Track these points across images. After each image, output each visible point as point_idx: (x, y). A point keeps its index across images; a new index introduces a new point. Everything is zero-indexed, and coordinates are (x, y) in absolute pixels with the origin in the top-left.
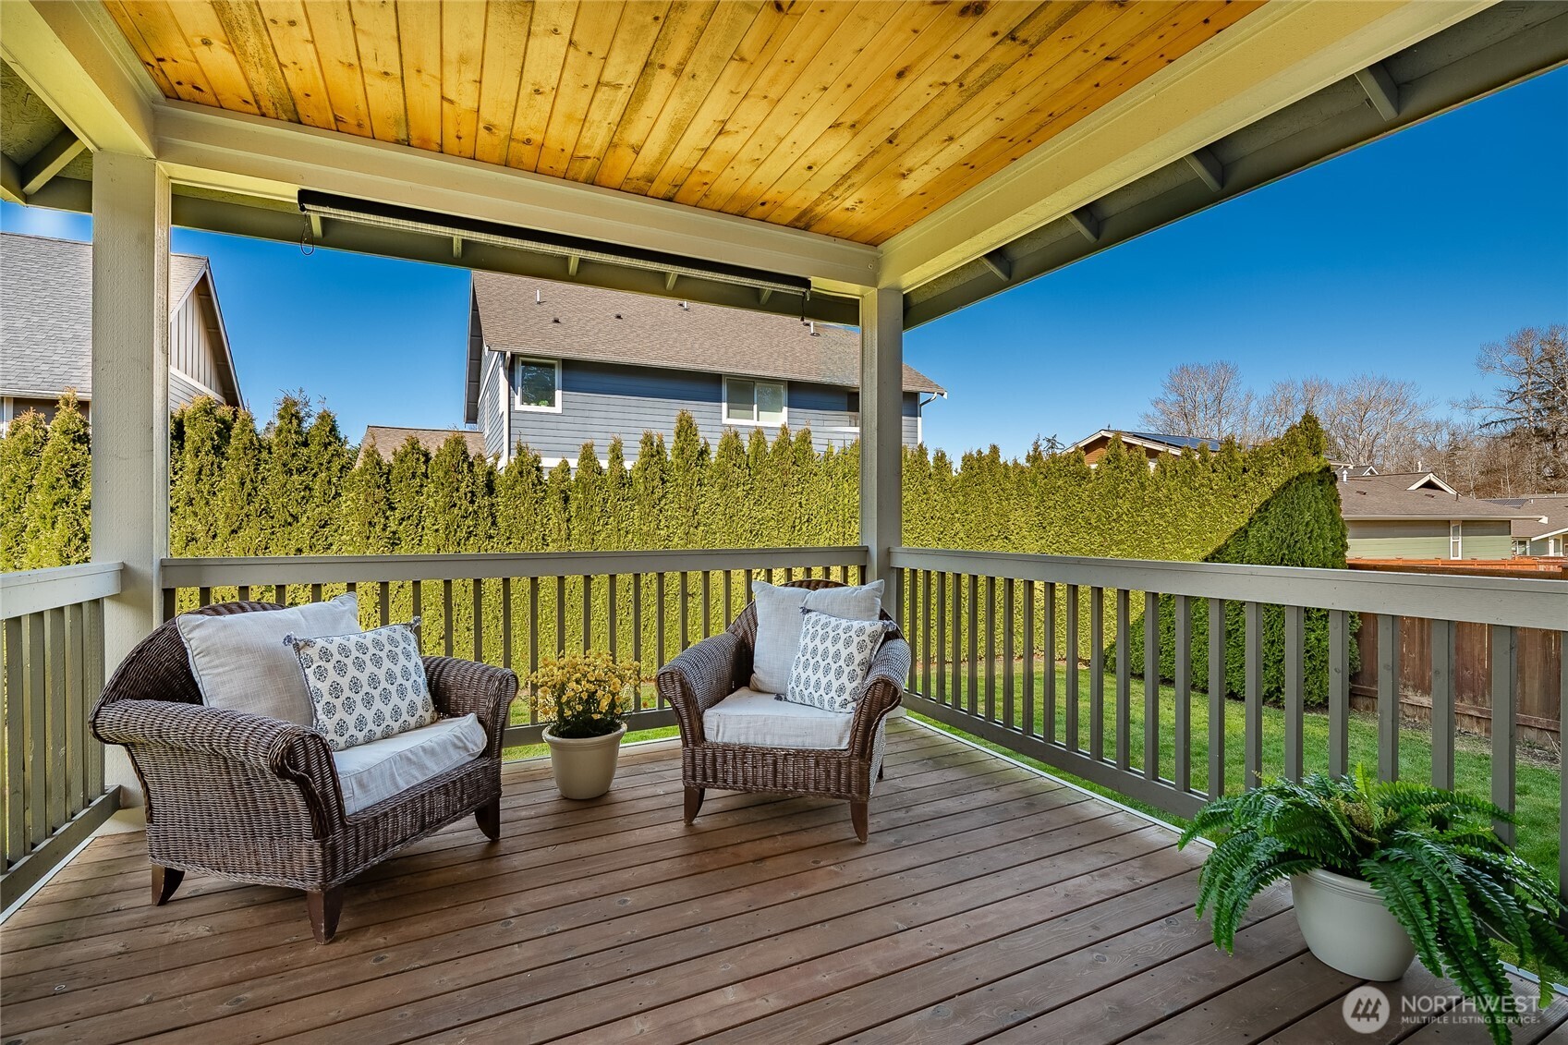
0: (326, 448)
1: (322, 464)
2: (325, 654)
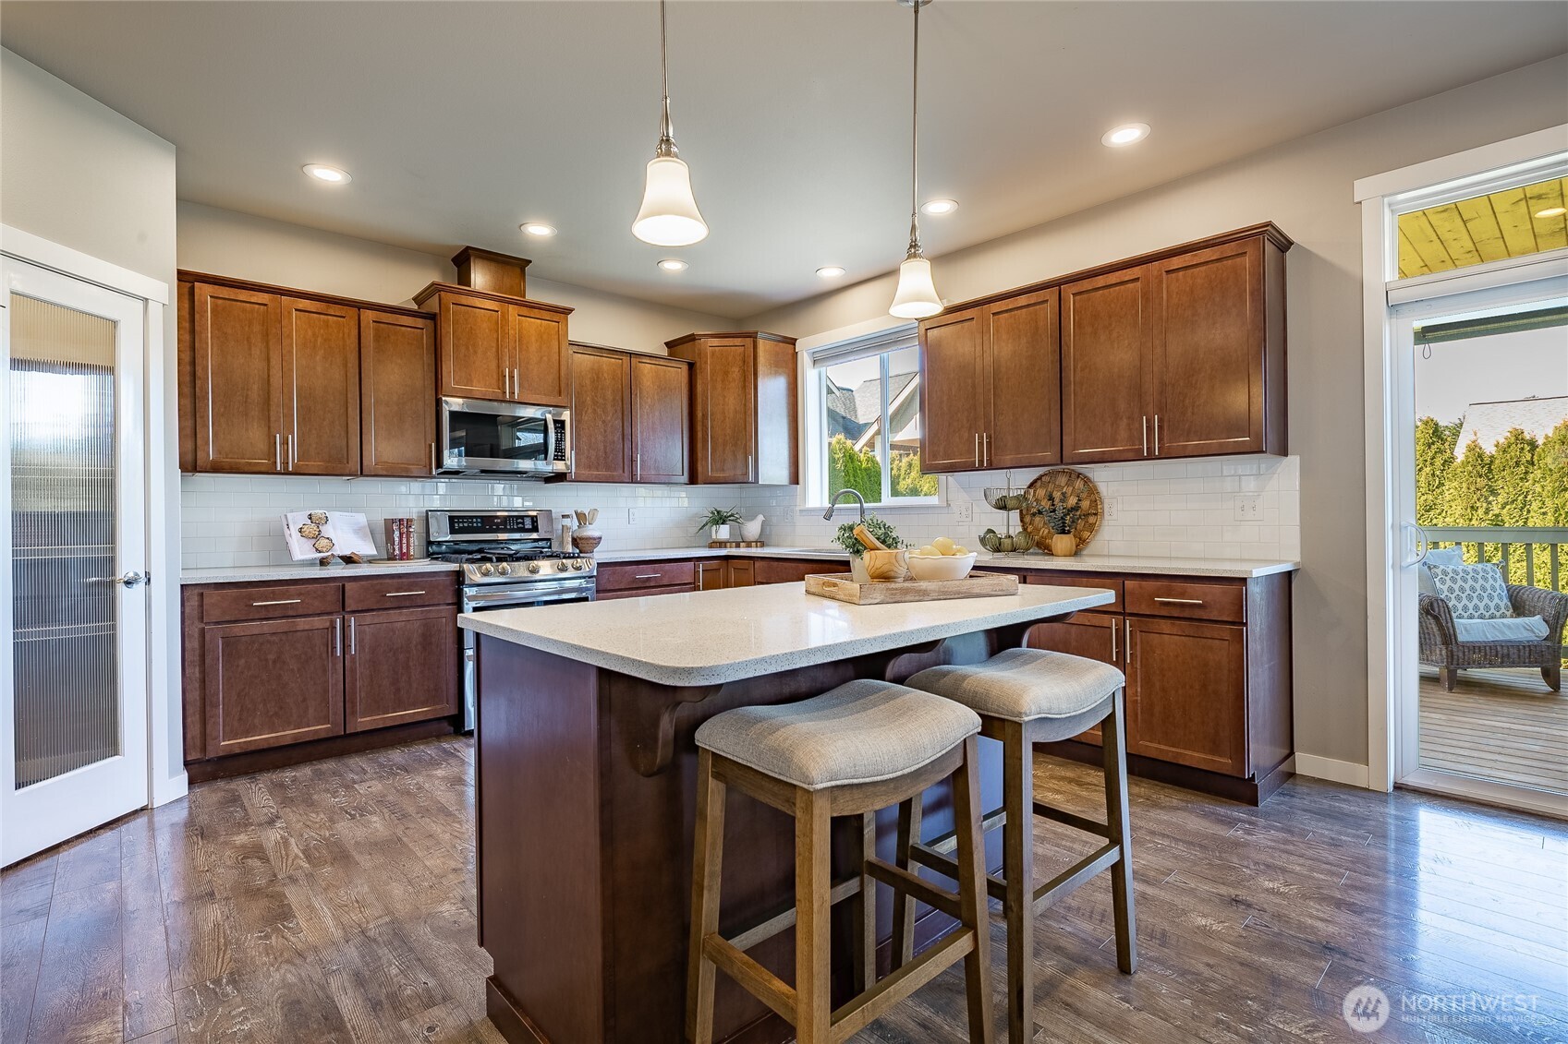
0: (1430, 448)
1: (1426, 461)
2: (1445, 573)
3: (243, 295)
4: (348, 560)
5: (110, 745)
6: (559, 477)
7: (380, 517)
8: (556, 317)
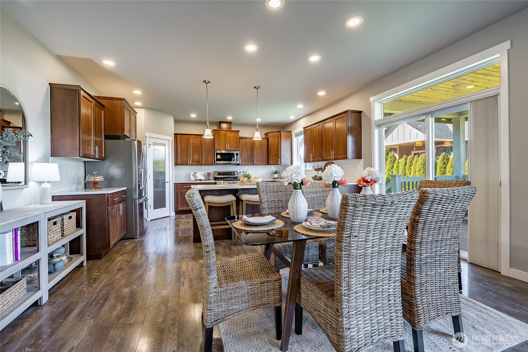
3: (183, 136)
4: (200, 180)
5: (164, 206)
6: (238, 165)
7: (206, 173)
8: (236, 133)
